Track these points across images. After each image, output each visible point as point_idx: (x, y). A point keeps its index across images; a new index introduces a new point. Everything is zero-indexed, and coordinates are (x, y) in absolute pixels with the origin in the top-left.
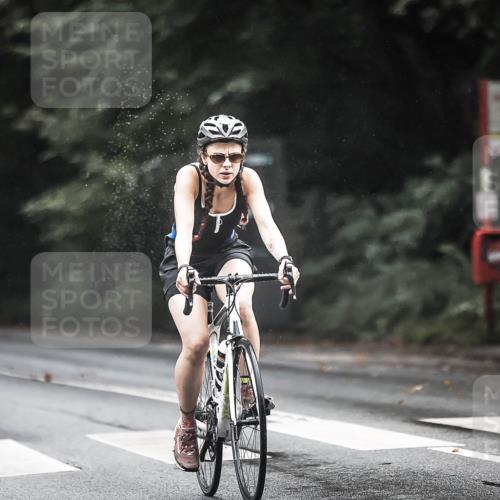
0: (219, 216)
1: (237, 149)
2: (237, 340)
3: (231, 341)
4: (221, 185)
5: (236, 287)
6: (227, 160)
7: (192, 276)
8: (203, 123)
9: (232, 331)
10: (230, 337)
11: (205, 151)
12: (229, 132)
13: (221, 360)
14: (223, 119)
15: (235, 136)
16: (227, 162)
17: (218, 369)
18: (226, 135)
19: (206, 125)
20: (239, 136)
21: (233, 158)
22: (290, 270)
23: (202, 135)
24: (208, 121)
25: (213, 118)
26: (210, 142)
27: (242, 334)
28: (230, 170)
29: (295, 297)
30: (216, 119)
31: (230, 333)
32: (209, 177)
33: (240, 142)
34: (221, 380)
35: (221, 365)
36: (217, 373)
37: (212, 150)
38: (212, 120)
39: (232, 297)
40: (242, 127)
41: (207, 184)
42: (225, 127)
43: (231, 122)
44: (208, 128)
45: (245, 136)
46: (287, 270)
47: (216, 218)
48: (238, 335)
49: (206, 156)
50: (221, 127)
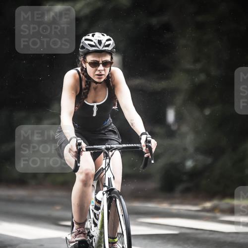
0: (95, 105)
1: (108, 58)
2: (110, 191)
3: (106, 192)
4: (96, 83)
5: (110, 153)
6: (101, 65)
7: (79, 144)
8: (84, 38)
9: (107, 184)
10: (105, 189)
11: (85, 58)
12: (102, 45)
13: (98, 205)
14: (98, 36)
15: (107, 48)
16: (101, 67)
17: (95, 211)
18: (101, 48)
19: (86, 40)
20: (110, 48)
21: (105, 64)
22: (150, 142)
23: (83, 47)
24: (87, 37)
25: (91, 35)
26: (88, 53)
27: (114, 187)
28: (103, 73)
29: (153, 162)
30: (93, 36)
31: (105, 186)
32: (88, 77)
33: (110, 53)
34: (97, 219)
35: (97, 208)
36: (95, 214)
37: (90, 58)
38: (90, 37)
39: (108, 160)
40: (112, 42)
41: (86, 82)
42: (100, 42)
43: (104, 38)
44: (87, 42)
45: (113, 48)
46: (148, 142)
47: (93, 106)
48: (111, 188)
49: (85, 62)
50: (97, 42)
